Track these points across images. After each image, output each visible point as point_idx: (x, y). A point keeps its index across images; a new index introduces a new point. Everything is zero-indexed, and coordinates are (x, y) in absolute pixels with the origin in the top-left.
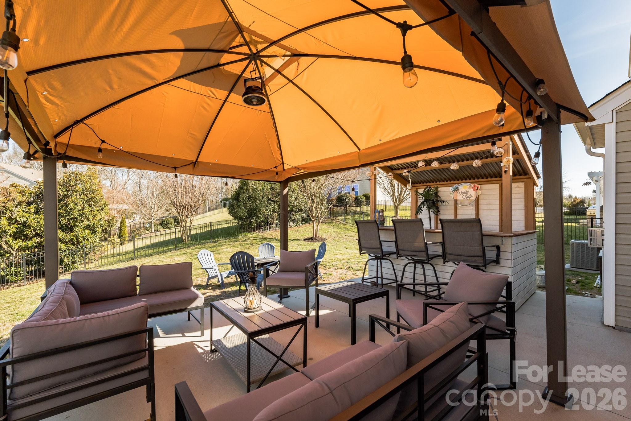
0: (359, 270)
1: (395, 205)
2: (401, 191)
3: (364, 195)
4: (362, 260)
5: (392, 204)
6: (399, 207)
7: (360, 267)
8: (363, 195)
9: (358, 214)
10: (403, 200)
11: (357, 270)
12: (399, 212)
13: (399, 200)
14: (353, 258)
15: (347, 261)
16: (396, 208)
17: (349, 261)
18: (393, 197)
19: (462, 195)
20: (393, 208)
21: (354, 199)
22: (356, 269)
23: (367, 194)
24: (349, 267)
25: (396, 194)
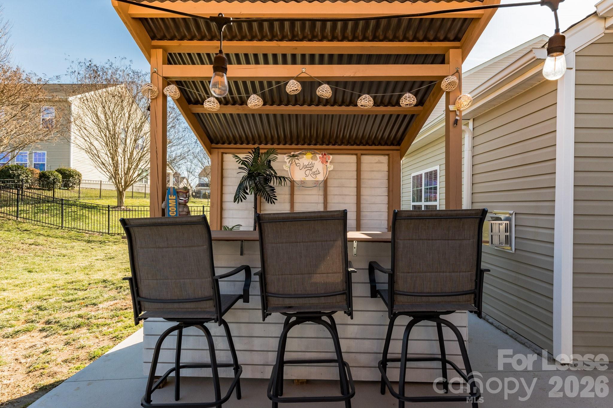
0: (79, 326)
1: (118, 189)
2: (129, 169)
3: (59, 171)
4: (76, 296)
5: (114, 188)
6: (125, 193)
7: (80, 316)
8: (56, 171)
9: (48, 202)
10: (131, 181)
11: (74, 328)
12: (124, 200)
13: (126, 182)
14: (50, 293)
15: (38, 303)
16: (120, 194)
17: (44, 304)
18: (115, 176)
19: (304, 170)
20: (116, 194)
21: (37, 176)
22: (71, 325)
23: (65, 170)
24: (48, 322)
25: (121, 172)
